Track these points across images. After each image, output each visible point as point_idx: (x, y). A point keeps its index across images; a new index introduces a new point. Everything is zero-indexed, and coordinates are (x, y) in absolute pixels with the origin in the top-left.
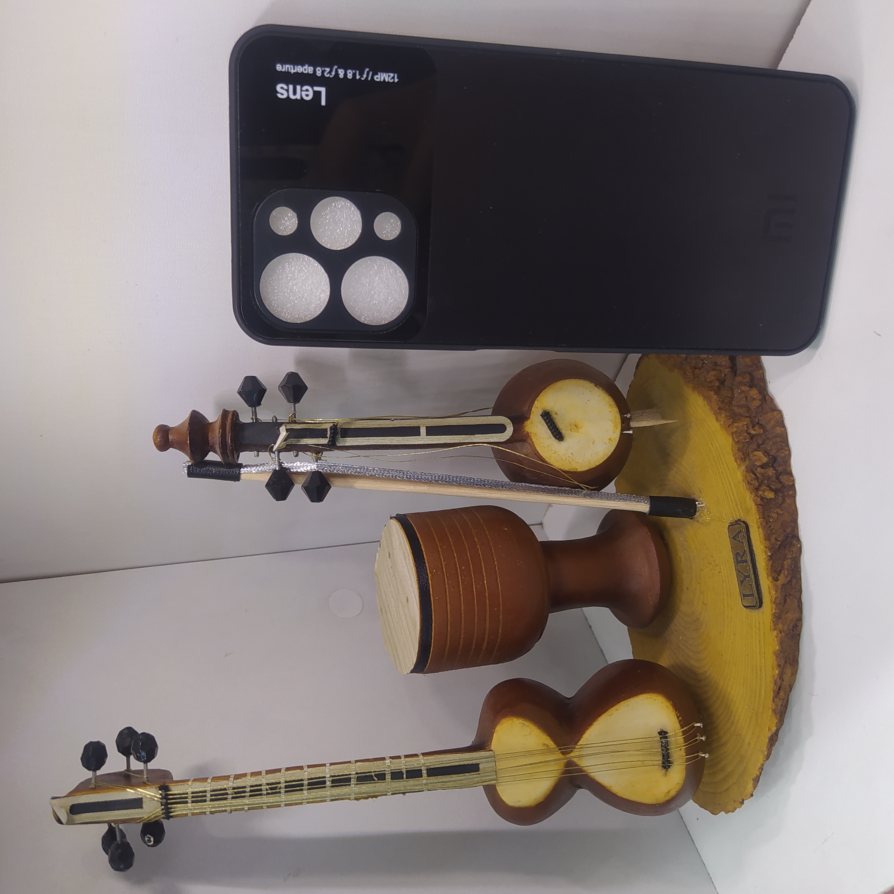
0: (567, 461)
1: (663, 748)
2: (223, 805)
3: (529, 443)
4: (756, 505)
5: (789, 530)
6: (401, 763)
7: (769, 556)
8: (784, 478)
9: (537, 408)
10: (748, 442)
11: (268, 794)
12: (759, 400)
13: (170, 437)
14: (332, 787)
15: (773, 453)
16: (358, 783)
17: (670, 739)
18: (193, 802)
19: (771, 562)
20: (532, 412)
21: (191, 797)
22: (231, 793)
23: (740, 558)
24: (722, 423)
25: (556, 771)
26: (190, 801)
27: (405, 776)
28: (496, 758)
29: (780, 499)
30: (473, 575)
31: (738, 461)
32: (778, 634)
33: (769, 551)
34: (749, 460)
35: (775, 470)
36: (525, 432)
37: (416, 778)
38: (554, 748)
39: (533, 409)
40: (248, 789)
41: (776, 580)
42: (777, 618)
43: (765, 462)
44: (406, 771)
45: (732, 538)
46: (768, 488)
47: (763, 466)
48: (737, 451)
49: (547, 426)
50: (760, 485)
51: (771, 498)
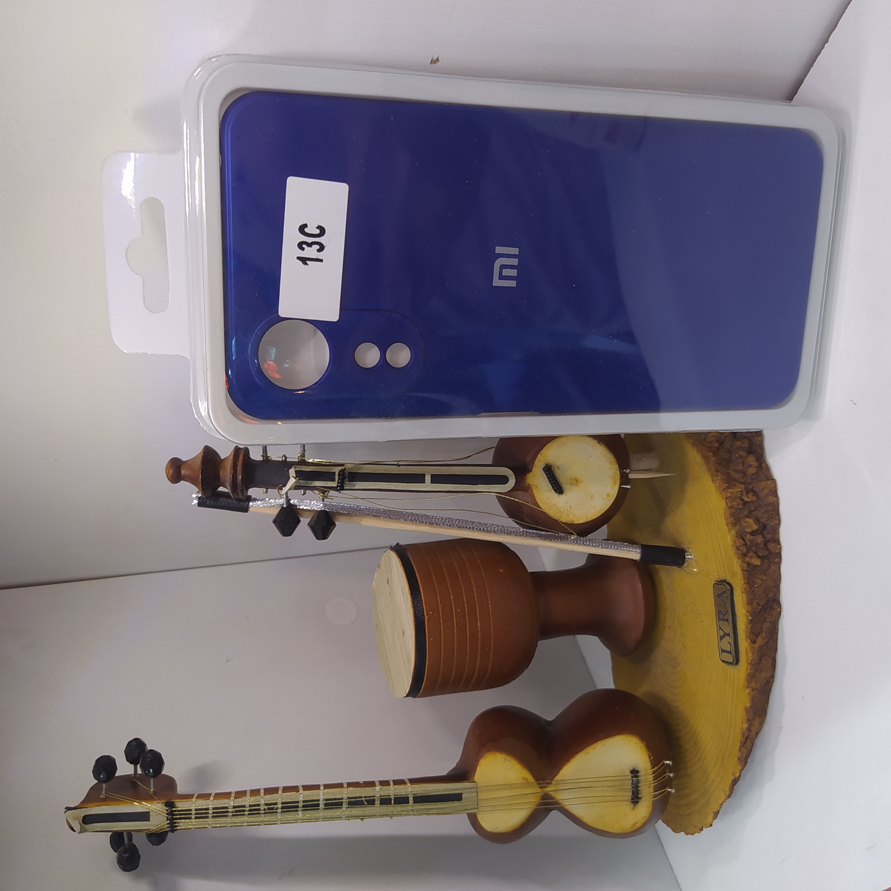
0: (565, 514)
1: (633, 785)
2: (223, 822)
3: (529, 494)
4: (741, 571)
5: (771, 595)
6: (390, 790)
7: (750, 620)
8: (771, 546)
9: (540, 461)
10: (740, 508)
11: (265, 813)
12: (755, 467)
13: (183, 472)
14: (325, 809)
15: (763, 520)
16: (349, 806)
17: (640, 778)
18: (196, 818)
19: (751, 625)
20: (534, 465)
21: (194, 814)
22: (231, 811)
23: (722, 616)
24: (718, 485)
25: (532, 803)
26: (193, 817)
27: (393, 802)
28: (479, 789)
29: (766, 565)
30: (467, 617)
31: (730, 525)
32: (750, 692)
33: (751, 615)
34: (740, 525)
35: (764, 537)
36: (527, 484)
37: (402, 804)
38: (532, 782)
39: (536, 462)
40: (247, 809)
41: (754, 642)
42: (751, 677)
43: (755, 529)
44: (395, 798)
45: (717, 596)
46: (755, 555)
47: (753, 533)
48: (729, 516)
49: (548, 480)
50: (748, 551)
51: (757, 566)
